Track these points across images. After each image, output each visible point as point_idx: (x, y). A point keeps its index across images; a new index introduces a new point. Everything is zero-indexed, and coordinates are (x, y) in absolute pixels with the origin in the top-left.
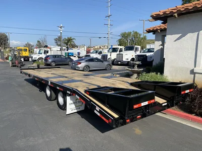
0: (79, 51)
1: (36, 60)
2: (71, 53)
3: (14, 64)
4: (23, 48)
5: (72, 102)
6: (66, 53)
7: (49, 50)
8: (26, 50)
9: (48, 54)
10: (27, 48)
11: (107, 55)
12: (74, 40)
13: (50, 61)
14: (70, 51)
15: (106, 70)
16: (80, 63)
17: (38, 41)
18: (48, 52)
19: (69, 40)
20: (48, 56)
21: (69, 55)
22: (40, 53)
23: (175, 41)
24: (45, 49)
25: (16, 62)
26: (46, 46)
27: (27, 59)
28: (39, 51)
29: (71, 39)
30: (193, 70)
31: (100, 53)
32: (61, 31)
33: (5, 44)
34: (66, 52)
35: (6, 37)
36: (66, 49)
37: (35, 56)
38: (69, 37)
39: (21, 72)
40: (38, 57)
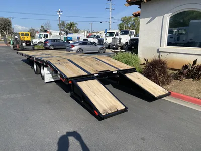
0: (79, 36)
1: (36, 45)
2: (70, 38)
3: (15, 48)
4: (25, 33)
5: (49, 72)
6: (65, 38)
7: (49, 34)
8: (27, 35)
9: (47, 39)
10: (29, 33)
11: (103, 39)
12: (76, 25)
13: (49, 44)
14: (69, 36)
15: (99, 53)
16: (74, 46)
17: (42, 27)
18: (47, 37)
19: (72, 25)
20: (47, 40)
21: (68, 40)
22: (40, 38)
23: (147, 24)
24: (45, 34)
25: (17, 45)
26: (46, 31)
27: (28, 43)
28: (40, 36)
29: (74, 24)
30: (158, 49)
31: (98, 37)
32: (60, 16)
33: (8, 29)
34: (66, 36)
35: (10, 22)
36: (66, 33)
37: (36, 41)
38: (72, 22)
39: (17, 53)
40: (38, 42)
